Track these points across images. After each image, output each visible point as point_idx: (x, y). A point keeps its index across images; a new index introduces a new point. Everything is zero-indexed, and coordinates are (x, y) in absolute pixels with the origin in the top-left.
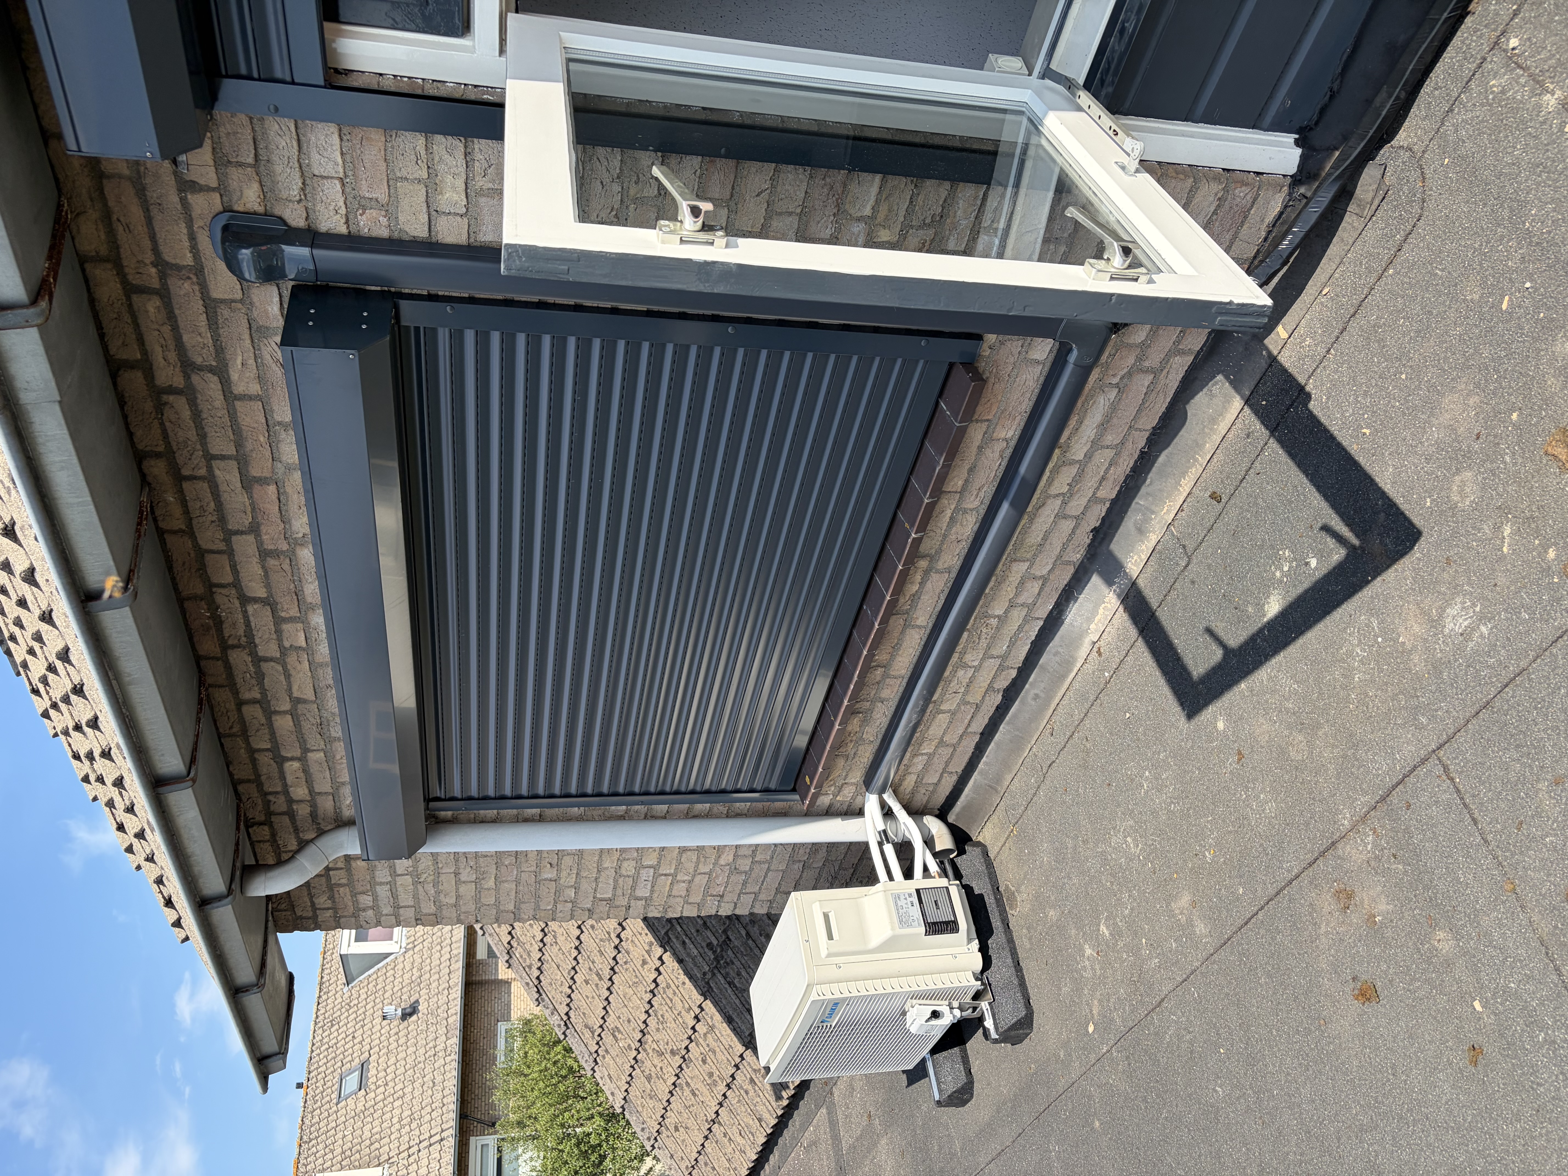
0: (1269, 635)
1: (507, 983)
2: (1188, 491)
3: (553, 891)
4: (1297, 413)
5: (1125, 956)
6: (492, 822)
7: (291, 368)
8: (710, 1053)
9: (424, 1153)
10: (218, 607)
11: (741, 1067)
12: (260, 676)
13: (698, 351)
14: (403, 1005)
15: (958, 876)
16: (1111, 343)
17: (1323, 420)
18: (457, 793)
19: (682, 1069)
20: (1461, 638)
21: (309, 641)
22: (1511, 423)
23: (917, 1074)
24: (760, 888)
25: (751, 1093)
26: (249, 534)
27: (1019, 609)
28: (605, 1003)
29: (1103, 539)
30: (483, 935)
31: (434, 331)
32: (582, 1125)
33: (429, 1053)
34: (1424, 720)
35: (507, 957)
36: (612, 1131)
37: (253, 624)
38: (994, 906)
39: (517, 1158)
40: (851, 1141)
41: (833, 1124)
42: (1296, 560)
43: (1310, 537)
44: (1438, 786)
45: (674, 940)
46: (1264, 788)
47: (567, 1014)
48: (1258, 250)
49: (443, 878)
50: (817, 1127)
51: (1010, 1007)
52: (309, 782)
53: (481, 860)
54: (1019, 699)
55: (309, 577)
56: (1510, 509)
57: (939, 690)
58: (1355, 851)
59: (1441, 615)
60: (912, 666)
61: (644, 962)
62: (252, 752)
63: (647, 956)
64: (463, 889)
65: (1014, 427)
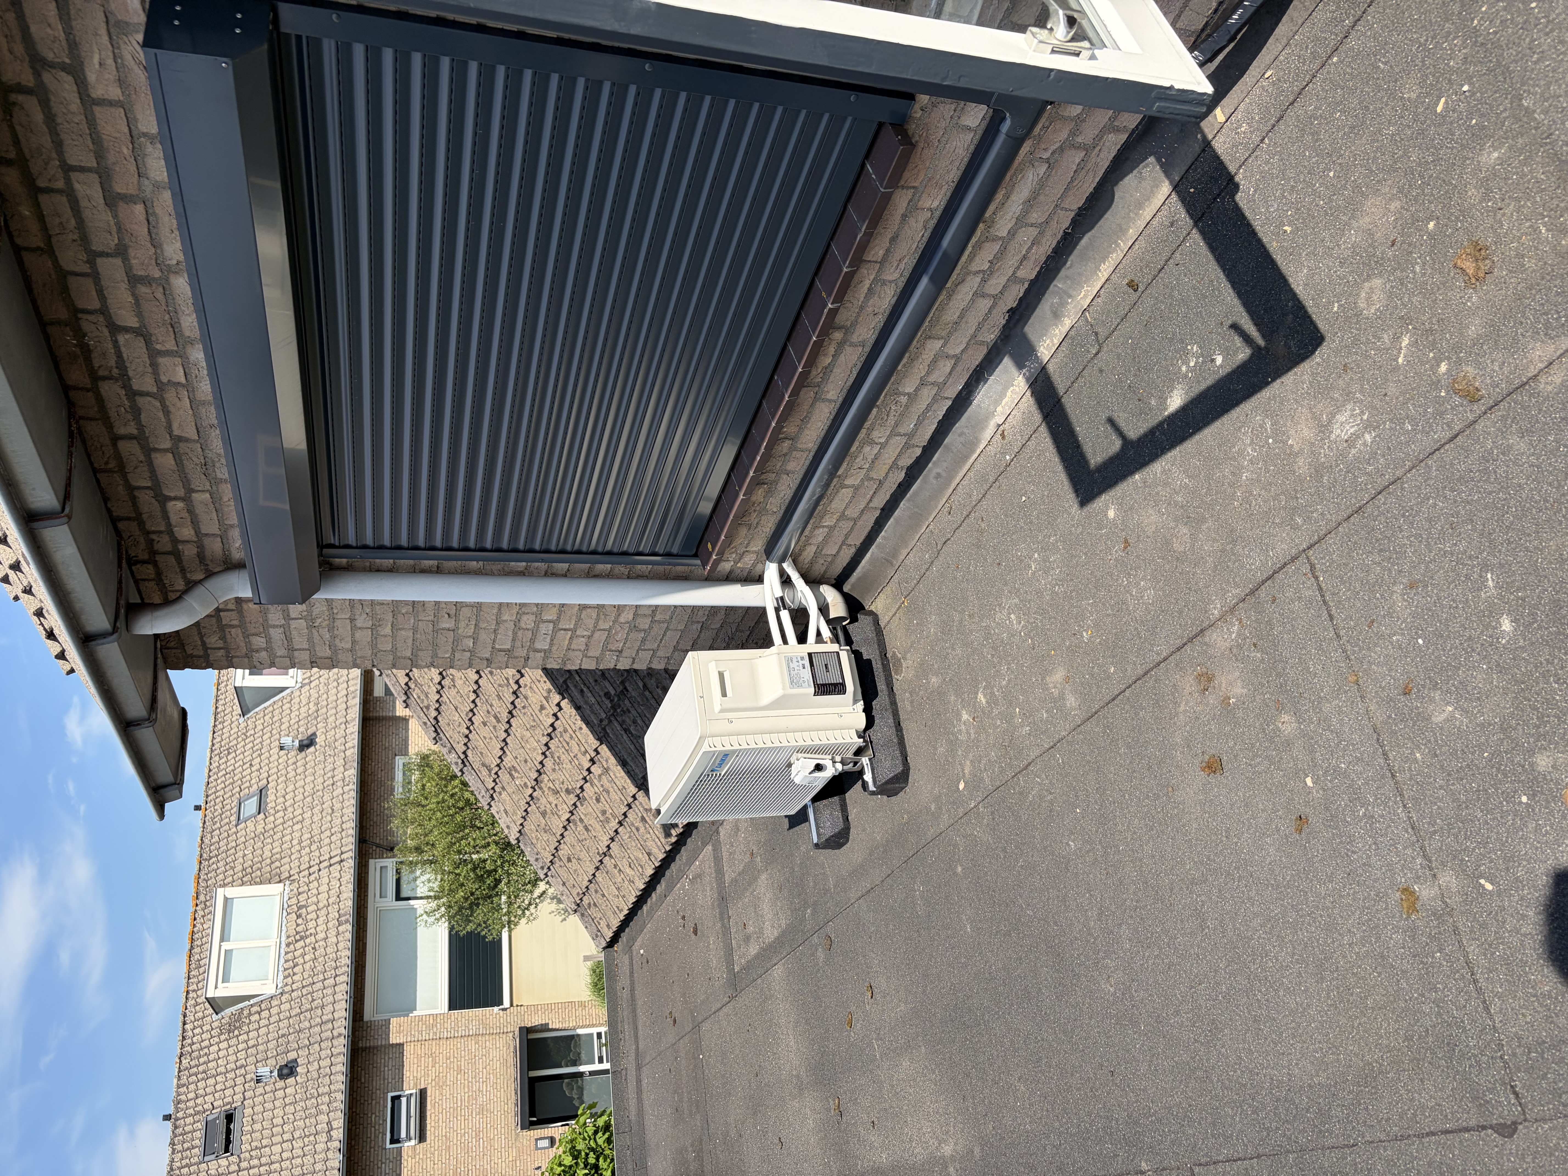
0: (1168, 429)
1: (405, 720)
2: (1106, 276)
3: (451, 640)
4: (1223, 204)
5: (999, 723)
6: (388, 571)
7: (155, 72)
8: (604, 793)
9: (324, 873)
10: (85, 335)
11: (633, 806)
12: (136, 412)
13: (611, 88)
14: (300, 737)
15: (849, 642)
16: (1046, 115)
17: (1248, 214)
18: (352, 541)
19: (576, 807)
20: (1345, 445)
21: (188, 376)
22: (1427, 232)
23: (798, 819)
24: (659, 646)
25: (642, 830)
26: (116, 256)
27: (929, 387)
28: (503, 744)
29: (1018, 321)
30: (380, 675)
31: (318, 41)
32: (478, 852)
33: (327, 783)
34: (1299, 521)
35: (404, 698)
36: (507, 858)
37: (125, 356)
38: (881, 670)
39: (415, 879)
40: (733, 875)
41: (717, 859)
42: (1203, 356)
43: (1219, 334)
44: (1304, 583)
45: (573, 688)
46: (1145, 576)
47: (464, 753)
48: (1207, 23)
49: (338, 623)
50: (702, 862)
51: (888, 764)
52: (195, 523)
53: (378, 607)
54: (921, 478)
55: (185, 309)
56: (1412, 320)
57: (844, 465)
58: (1220, 638)
59: (1330, 421)
60: (819, 440)
61: (542, 708)
62: (131, 490)
63: (545, 702)
64: (358, 635)
65: (940, 197)
